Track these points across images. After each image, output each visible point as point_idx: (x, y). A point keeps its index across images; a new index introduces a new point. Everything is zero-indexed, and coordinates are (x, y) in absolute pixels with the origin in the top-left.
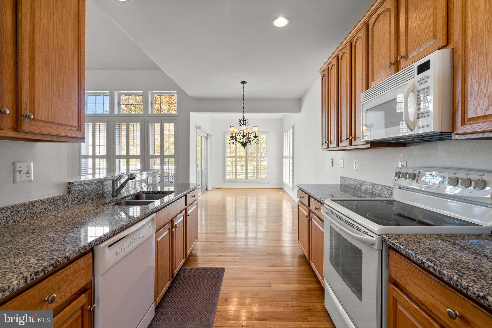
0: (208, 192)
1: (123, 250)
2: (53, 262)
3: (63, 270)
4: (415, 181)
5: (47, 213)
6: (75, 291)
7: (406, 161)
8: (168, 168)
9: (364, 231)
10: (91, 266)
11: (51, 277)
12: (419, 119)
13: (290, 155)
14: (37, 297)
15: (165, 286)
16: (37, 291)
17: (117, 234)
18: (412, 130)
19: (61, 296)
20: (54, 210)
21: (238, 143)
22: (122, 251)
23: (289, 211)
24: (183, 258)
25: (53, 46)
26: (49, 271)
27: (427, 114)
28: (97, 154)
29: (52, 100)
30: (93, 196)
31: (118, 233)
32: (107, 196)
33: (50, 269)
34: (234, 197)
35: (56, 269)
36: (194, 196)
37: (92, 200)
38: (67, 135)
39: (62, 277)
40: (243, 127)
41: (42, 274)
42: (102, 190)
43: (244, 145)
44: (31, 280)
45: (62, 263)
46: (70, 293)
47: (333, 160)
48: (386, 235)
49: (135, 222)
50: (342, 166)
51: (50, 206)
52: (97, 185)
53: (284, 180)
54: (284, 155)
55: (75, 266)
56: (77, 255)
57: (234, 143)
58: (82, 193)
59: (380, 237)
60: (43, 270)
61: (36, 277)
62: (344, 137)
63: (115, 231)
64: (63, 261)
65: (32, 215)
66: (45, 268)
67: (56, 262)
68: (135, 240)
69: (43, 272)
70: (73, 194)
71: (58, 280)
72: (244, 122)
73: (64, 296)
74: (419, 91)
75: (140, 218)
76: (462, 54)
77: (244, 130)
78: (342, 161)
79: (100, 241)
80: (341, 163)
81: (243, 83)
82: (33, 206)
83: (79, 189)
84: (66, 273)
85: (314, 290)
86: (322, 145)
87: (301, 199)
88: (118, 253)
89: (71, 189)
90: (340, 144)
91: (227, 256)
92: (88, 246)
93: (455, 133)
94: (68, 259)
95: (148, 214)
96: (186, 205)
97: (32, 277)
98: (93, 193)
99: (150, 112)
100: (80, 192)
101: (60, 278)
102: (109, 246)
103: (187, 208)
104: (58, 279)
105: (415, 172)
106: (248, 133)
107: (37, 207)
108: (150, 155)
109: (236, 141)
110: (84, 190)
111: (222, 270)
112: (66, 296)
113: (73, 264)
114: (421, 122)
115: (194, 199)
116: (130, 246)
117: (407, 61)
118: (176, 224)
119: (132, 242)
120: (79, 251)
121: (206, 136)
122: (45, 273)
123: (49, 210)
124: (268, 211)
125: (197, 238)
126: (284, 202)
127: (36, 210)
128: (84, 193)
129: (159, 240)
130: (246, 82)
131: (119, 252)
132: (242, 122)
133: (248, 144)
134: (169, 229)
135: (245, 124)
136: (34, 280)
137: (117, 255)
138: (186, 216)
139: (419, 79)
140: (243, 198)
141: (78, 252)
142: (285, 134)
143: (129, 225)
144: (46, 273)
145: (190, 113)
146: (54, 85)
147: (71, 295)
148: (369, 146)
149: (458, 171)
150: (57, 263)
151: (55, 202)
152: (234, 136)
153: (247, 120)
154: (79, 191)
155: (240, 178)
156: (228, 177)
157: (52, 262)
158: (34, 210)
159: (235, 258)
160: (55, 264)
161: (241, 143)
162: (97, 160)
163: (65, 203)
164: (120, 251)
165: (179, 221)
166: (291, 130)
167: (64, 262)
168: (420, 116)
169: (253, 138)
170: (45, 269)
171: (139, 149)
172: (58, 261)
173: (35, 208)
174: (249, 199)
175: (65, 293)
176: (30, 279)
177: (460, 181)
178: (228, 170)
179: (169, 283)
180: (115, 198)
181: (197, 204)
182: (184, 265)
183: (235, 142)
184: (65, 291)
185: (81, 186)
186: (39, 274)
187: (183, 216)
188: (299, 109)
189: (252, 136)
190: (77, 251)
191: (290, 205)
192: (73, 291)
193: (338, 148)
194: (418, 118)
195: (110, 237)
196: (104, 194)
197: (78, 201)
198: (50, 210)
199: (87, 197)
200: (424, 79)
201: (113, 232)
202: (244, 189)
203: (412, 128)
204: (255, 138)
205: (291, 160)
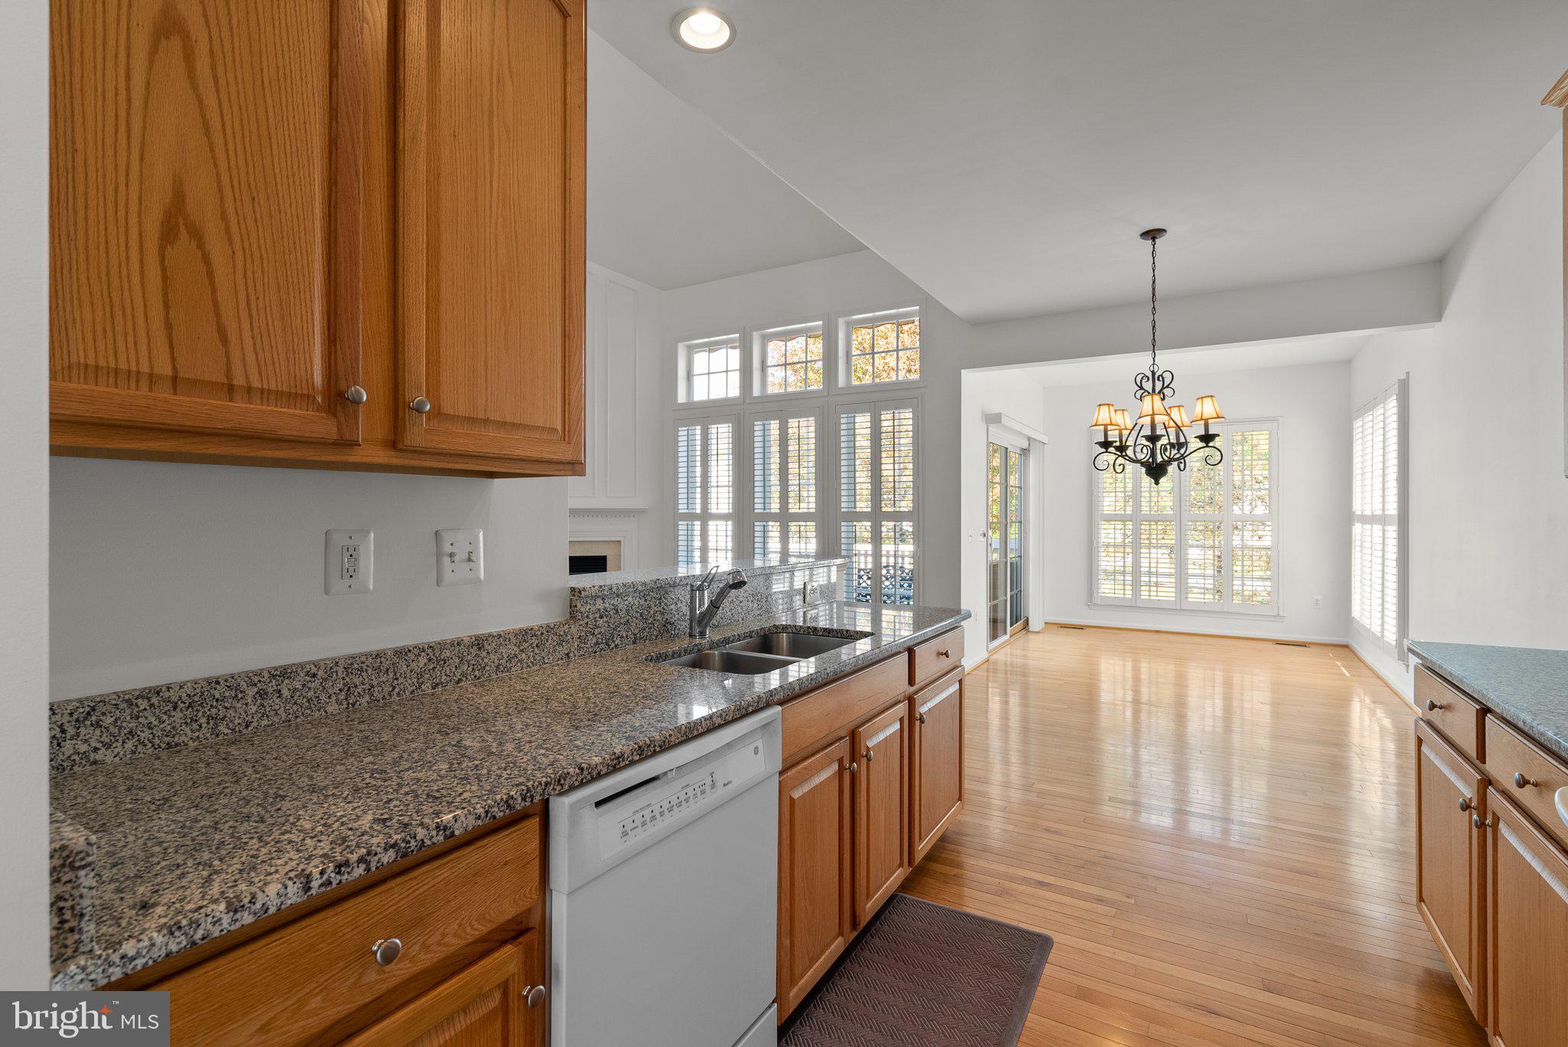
0: (1031, 636)
1: (648, 820)
2: (399, 837)
3: (437, 864)
5: (513, 669)
6: (477, 933)
8: (892, 553)
10: (537, 862)
11: (399, 880)
13: (1383, 510)
14: (347, 936)
15: (822, 952)
16: (346, 918)
17: (626, 767)
19: (429, 942)
20: (532, 663)
21: (1130, 466)
22: (644, 824)
23: (1383, 752)
24: (901, 865)
25: (491, 206)
26: (382, 865)
28: (713, 509)
29: (486, 358)
30: (637, 631)
31: (632, 763)
32: (677, 632)
33: (388, 857)
34: (1129, 665)
35: (409, 861)
36: (946, 654)
37: (634, 643)
38: (529, 454)
39: (431, 884)
40: (1147, 404)
41: (360, 871)
42: (663, 614)
43: (1156, 471)
44: (322, 885)
45: (428, 843)
46: (460, 937)
49: (695, 733)
51: (522, 651)
52: (649, 598)
53: (1356, 613)
54: (1357, 507)
55: (478, 856)
56: (480, 822)
57: (1117, 467)
58: (605, 619)
60: (361, 860)
61: (338, 877)
63: (619, 757)
64: (432, 837)
65: (476, 673)
66: (369, 853)
67: (408, 838)
68: (698, 791)
69: (363, 866)
70: (581, 622)
71: (420, 894)
72: (1156, 384)
73: (439, 944)
75: (718, 721)
77: (1153, 415)
79: (562, 785)
81: (1152, 235)
82: (479, 649)
83: (599, 610)
84: (446, 875)
87: (1436, 716)
88: (628, 828)
89: (576, 606)
91: (1071, 893)
92: (520, 800)
94: (448, 833)
95: (750, 709)
96: (911, 681)
97: (325, 877)
98: (638, 622)
99: (841, 383)
100: (601, 617)
101: (426, 887)
102: (598, 804)
103: (917, 692)
104: (420, 891)
106: (1172, 424)
107: (488, 653)
108: (843, 510)
109: (1122, 456)
110: (612, 613)
111: (1040, 944)
112: (445, 945)
113: (473, 847)
115: (946, 663)
116: (675, 808)
118: (870, 744)
119: (682, 798)
120: (487, 812)
121: (1025, 446)
122: (368, 870)
123: (519, 661)
124: (1276, 736)
125: (960, 799)
126: (1356, 707)
127: (486, 660)
128: (612, 621)
129: (797, 794)
130: (1161, 231)
131: (635, 825)
132: (1148, 386)
133: (1172, 469)
134: (841, 761)
135: (1163, 388)
136: (334, 886)
137: (625, 834)
138: (912, 720)
140: (1167, 670)
141: (483, 815)
142: (1360, 423)
143: (673, 739)
144: (374, 869)
145: (964, 372)
146: (494, 317)
147: (463, 942)
150: (409, 842)
151: (534, 641)
152: (1113, 436)
153: (1168, 377)
154: (597, 615)
155: (1152, 593)
156: (1107, 588)
157: (396, 837)
158: (483, 660)
159: (1101, 908)
160: (403, 845)
161: (1142, 464)
162: (712, 525)
163: (560, 644)
164: (638, 823)
165: (881, 737)
166: (1392, 405)
167: (434, 840)
169: (1195, 444)
170: (368, 858)
171: (813, 493)
172: (415, 837)
173: (484, 653)
174: (1196, 675)
175: (444, 935)
176: (320, 882)
178: (1107, 562)
179: (838, 946)
180: (698, 641)
181: (960, 682)
182: (906, 885)
183: (1120, 460)
184: (442, 930)
185: (603, 599)
186: (349, 870)
187: (901, 720)
188: (1434, 309)
189: (1192, 435)
190: (480, 811)
191: (1387, 722)
192: (468, 930)
195: (600, 776)
196: (668, 626)
197: (594, 641)
198: (521, 661)
199: (621, 633)
201: (613, 760)
202: (1171, 637)
204: (1204, 444)
205: (1392, 531)
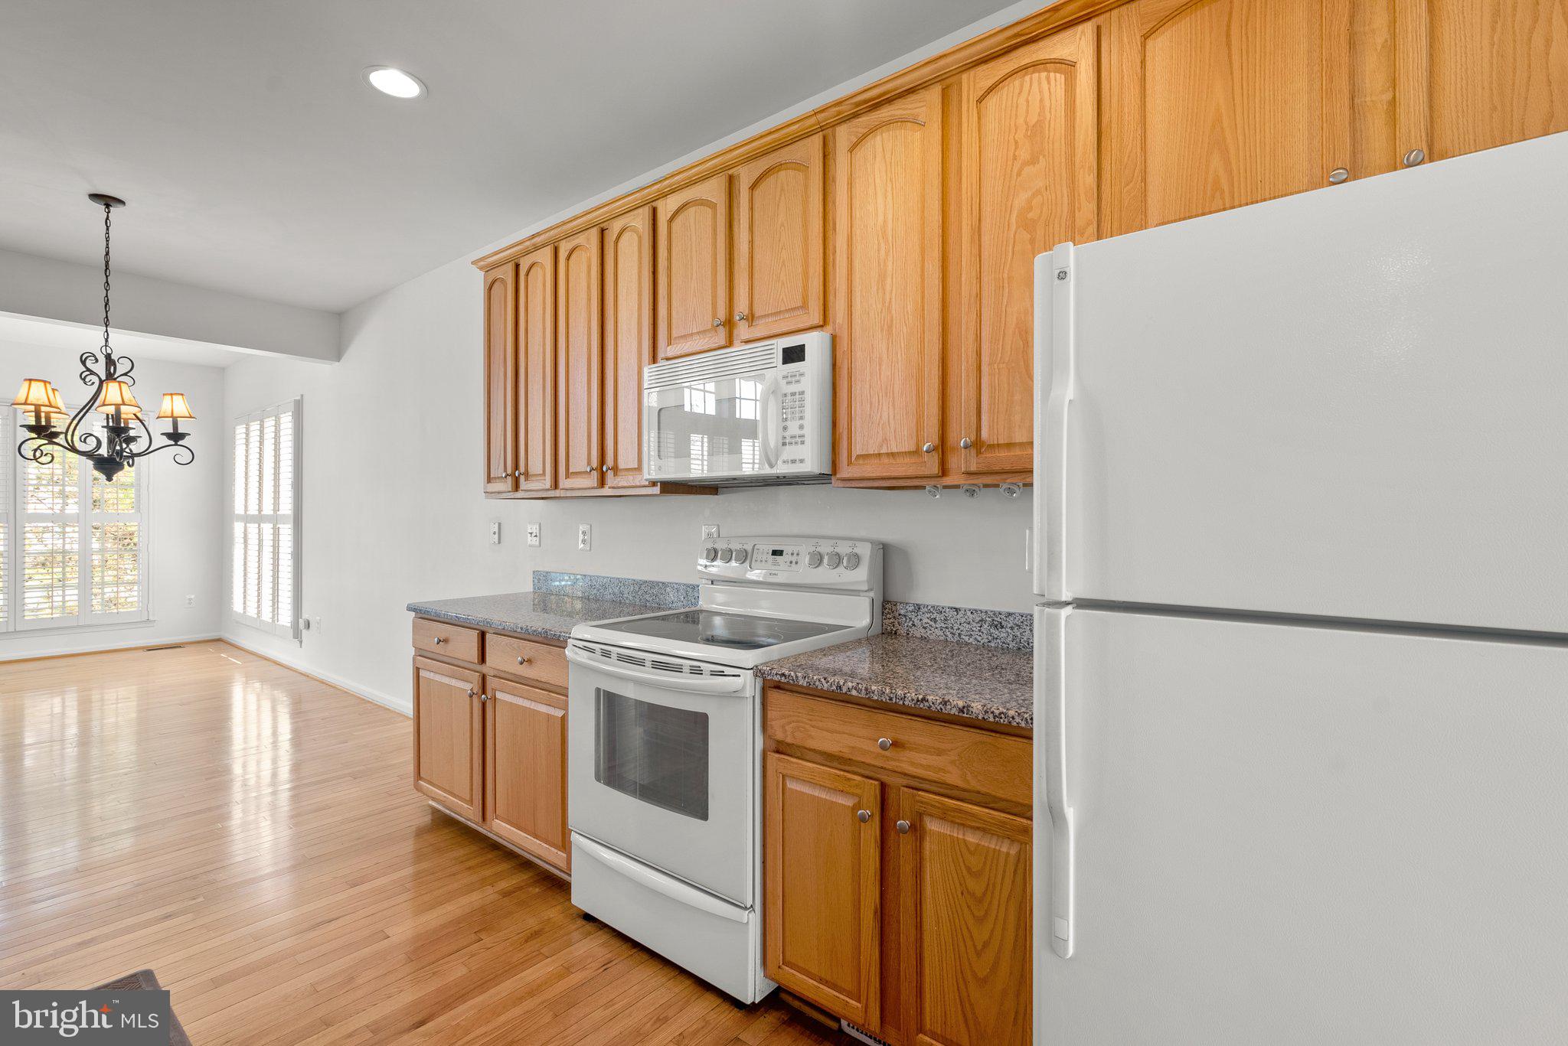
4: (747, 564)
7: (718, 525)
9: (711, 671)
12: (784, 447)
13: (275, 510)
18: (771, 466)
27: (799, 440)
43: (108, 466)
47: (500, 524)
48: (764, 664)
50: (535, 541)
53: (237, 606)
54: (236, 507)
59: (752, 671)
62: (579, 462)
72: (107, 369)
74: (785, 395)
76: (848, 348)
78: (535, 529)
80: (531, 533)
81: (108, 201)
85: (520, 888)
86: (489, 480)
87: (439, 648)
90: (564, 483)
93: (838, 476)
105: (745, 547)
114: (788, 452)
117: (752, 329)
130: (120, 199)
132: (98, 369)
133: (128, 464)
135: (117, 376)
139: (785, 373)
142: (244, 429)
148: (657, 490)
149: (839, 542)
153: (124, 362)
159: (173, 922)
161: (89, 456)
166: (287, 421)
168: (787, 441)
169: (162, 440)
177: (826, 560)
188: (337, 352)
189: (156, 429)
193: (553, 492)
194: (784, 444)
200: (795, 376)
203: (773, 460)
204: (173, 443)
205: (286, 531)
